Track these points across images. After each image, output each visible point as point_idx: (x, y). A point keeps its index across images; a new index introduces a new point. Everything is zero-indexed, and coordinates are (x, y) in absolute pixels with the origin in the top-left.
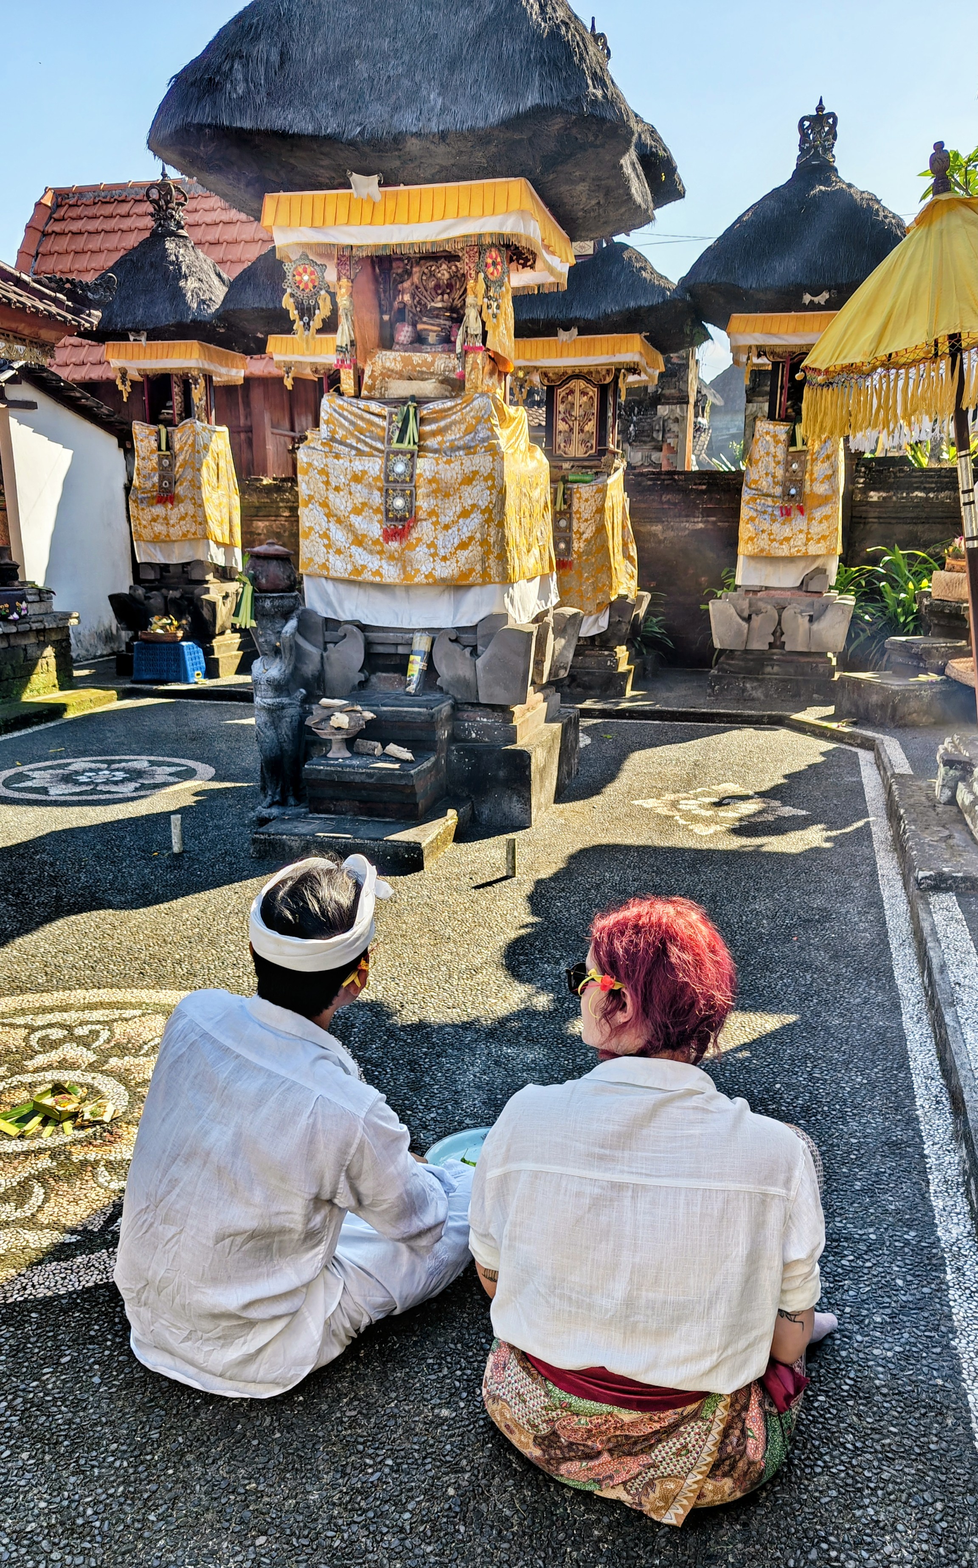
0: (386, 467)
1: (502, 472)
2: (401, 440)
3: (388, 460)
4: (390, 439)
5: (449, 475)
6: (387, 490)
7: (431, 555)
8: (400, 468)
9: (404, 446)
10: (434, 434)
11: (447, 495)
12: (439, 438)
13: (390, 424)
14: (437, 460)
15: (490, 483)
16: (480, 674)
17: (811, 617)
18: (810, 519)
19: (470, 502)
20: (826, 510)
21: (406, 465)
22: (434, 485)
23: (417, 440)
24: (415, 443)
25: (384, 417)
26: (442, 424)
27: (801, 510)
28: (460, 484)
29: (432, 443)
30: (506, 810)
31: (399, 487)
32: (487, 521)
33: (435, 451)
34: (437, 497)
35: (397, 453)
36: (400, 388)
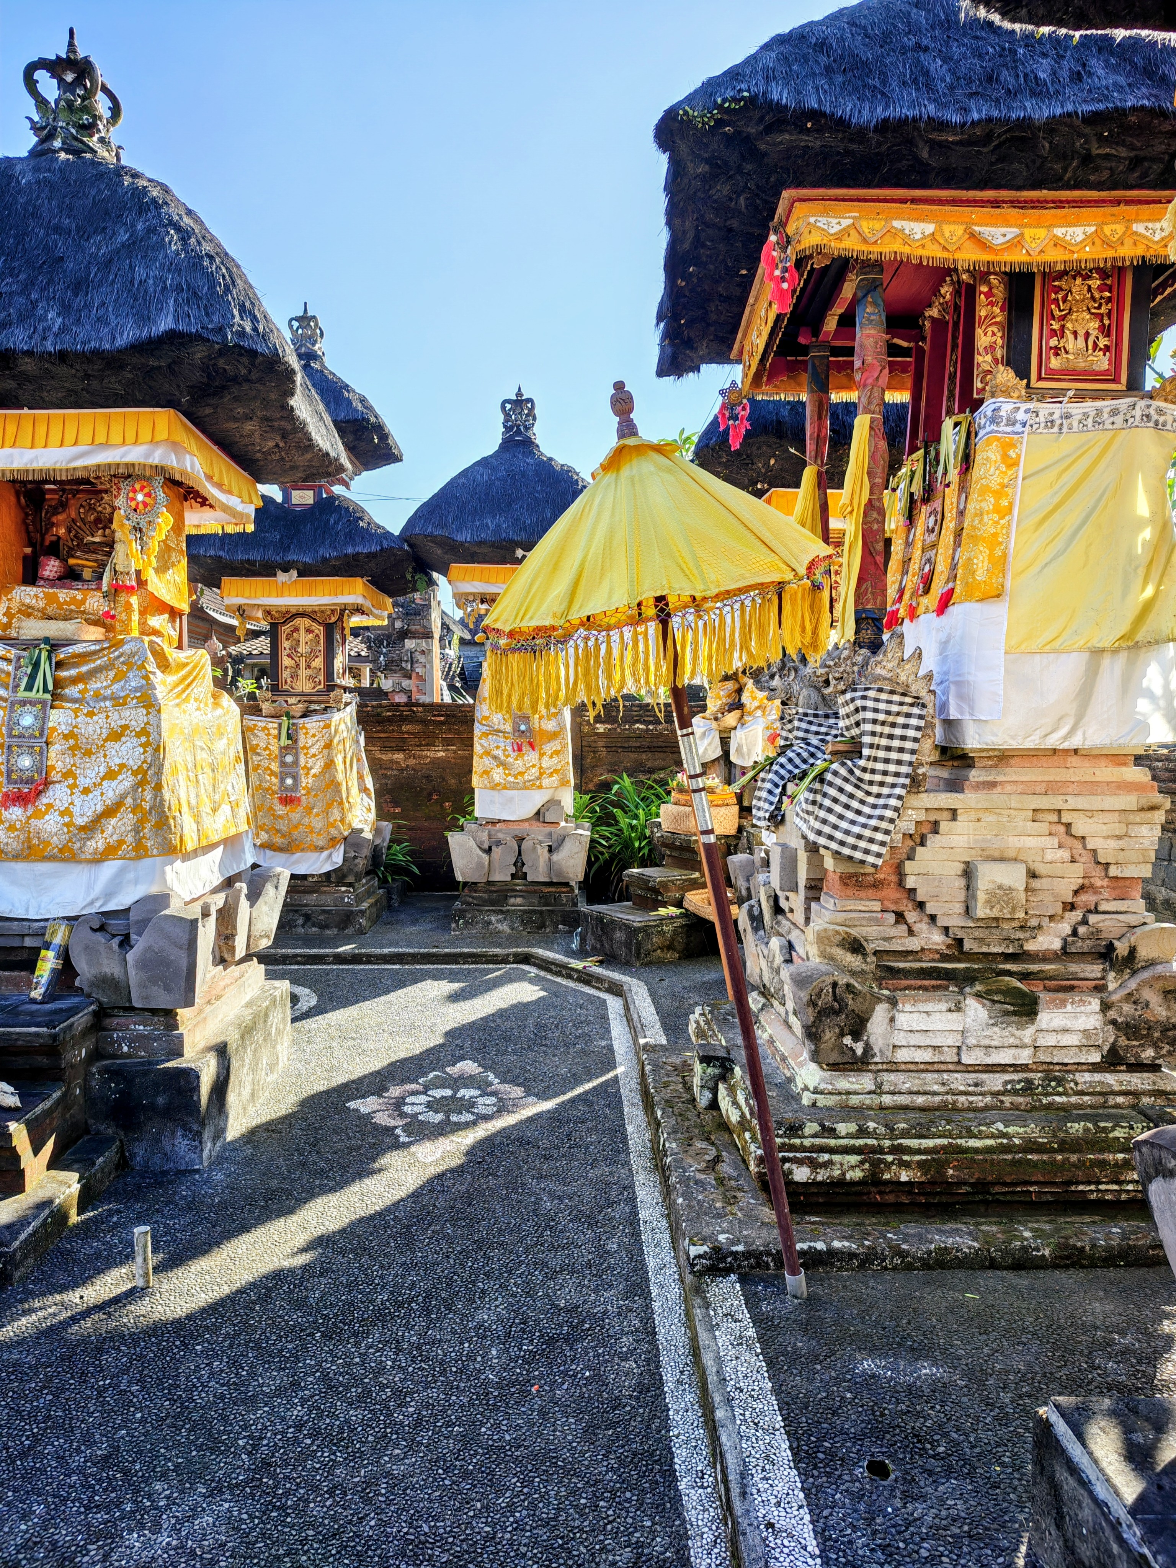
0: (10, 720)
1: (159, 726)
2: (29, 687)
3: (12, 711)
4: (17, 686)
5: (91, 729)
6: (9, 747)
7: (64, 825)
8: (27, 720)
9: (32, 695)
10: (74, 681)
11: (88, 753)
12: (81, 686)
13: (17, 668)
14: (76, 711)
15: (143, 739)
16: (132, 972)
17: (550, 848)
18: (542, 755)
19: (118, 761)
20: (555, 745)
21: (36, 717)
22: (72, 742)
23: (50, 687)
24: (46, 690)
25: (9, 661)
26: (84, 669)
27: (532, 745)
28: (105, 740)
29: (72, 691)
30: (168, 1148)
31: (25, 742)
32: (140, 784)
33: (75, 701)
34: (74, 755)
35: (23, 703)
36: (34, 629)
